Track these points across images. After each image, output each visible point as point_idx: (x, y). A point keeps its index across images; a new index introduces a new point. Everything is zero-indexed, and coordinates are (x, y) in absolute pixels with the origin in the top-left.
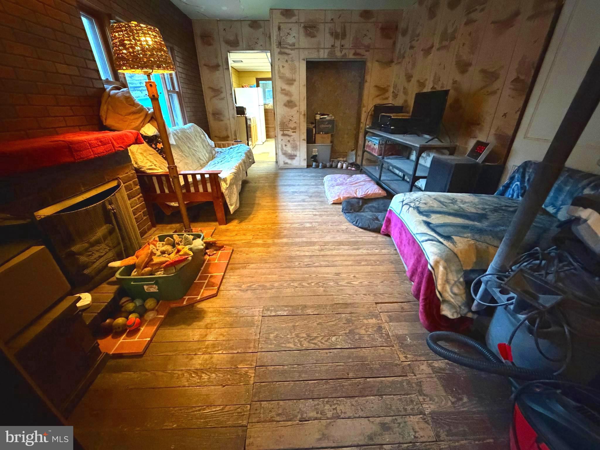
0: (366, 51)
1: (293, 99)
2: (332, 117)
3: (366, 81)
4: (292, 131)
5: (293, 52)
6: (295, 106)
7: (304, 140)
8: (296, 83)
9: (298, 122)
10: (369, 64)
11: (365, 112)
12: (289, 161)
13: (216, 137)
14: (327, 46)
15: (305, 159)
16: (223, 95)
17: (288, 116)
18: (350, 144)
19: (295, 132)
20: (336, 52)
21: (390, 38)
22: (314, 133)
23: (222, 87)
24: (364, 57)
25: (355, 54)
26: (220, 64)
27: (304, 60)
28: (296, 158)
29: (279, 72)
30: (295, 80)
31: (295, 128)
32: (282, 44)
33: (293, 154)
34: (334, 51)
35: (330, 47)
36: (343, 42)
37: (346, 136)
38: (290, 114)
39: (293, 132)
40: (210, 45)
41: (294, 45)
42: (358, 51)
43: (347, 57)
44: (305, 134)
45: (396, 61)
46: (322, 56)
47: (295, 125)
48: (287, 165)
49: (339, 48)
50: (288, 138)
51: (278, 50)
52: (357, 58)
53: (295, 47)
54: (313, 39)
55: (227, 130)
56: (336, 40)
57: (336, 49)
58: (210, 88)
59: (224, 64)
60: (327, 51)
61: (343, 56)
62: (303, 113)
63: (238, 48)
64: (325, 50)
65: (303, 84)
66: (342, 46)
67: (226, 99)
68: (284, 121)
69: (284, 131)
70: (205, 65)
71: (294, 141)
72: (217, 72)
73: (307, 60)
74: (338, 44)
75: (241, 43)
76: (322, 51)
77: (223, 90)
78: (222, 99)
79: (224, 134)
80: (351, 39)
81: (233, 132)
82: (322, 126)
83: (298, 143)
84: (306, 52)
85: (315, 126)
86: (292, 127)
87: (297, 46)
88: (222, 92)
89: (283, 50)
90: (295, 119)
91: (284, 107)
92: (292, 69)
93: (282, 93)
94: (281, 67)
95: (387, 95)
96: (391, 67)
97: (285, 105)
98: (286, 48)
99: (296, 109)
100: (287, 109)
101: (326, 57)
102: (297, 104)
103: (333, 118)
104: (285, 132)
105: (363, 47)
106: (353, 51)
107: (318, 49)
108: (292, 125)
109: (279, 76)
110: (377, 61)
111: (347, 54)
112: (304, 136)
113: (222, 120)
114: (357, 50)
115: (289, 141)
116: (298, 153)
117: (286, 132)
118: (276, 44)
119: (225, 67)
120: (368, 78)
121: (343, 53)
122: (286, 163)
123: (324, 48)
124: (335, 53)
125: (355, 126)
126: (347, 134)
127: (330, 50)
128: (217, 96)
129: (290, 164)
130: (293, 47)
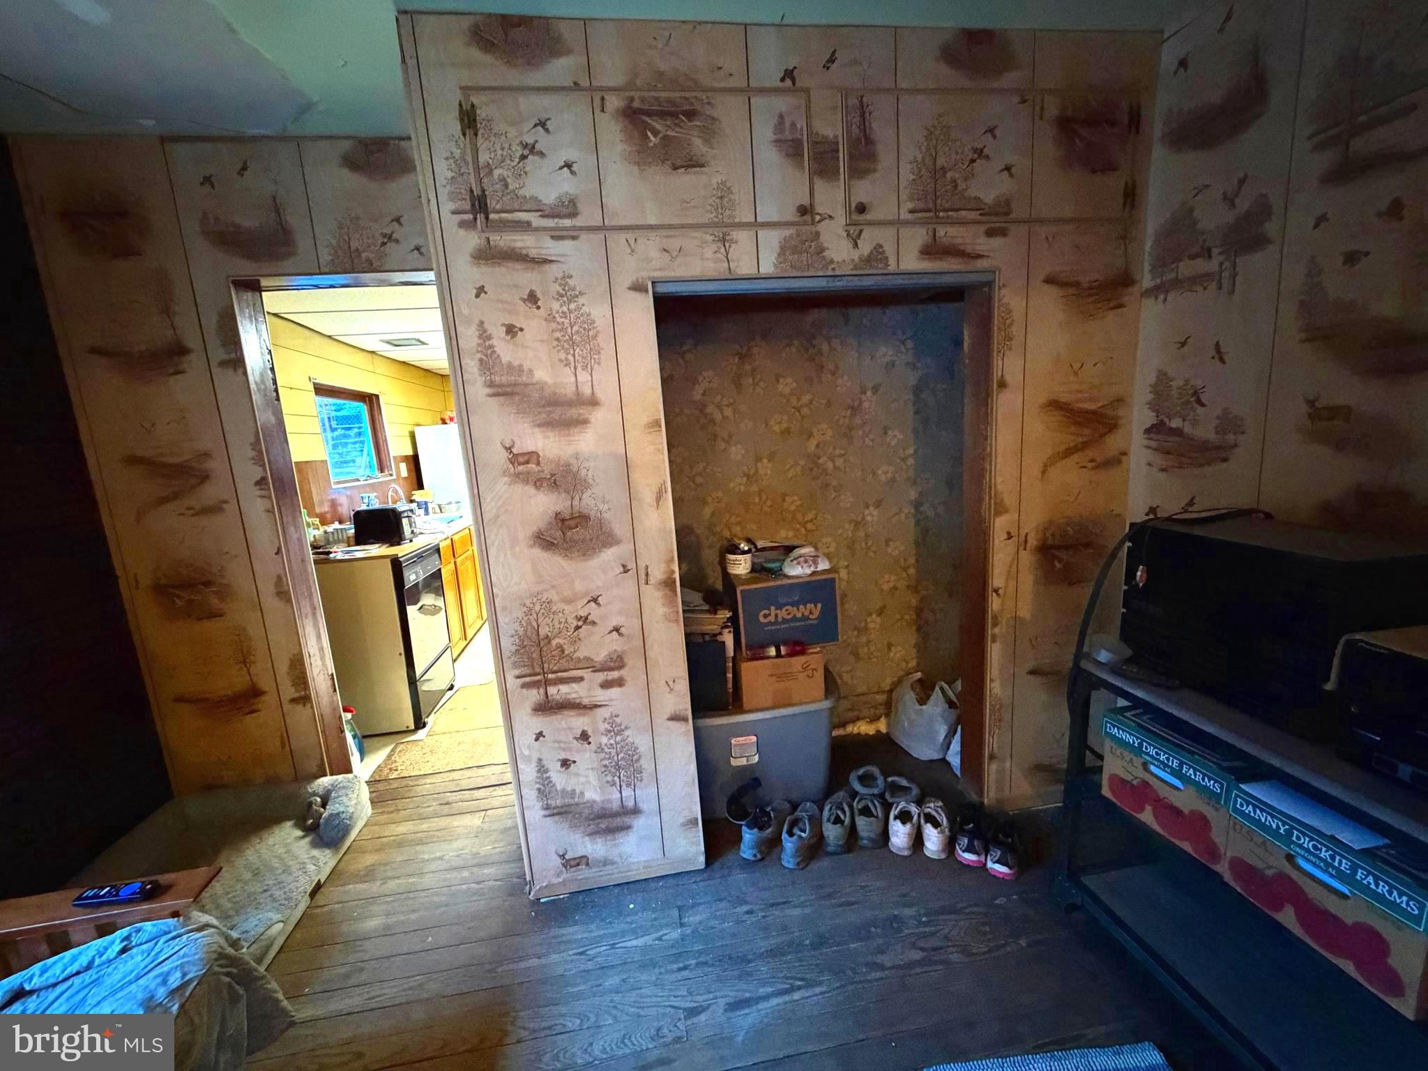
0: (990, 233)
1: (588, 502)
2: (815, 559)
3: (1002, 385)
4: (601, 677)
5: (566, 246)
6: (606, 539)
7: (675, 718)
8: (601, 418)
9: (631, 625)
10: (1009, 299)
11: (1010, 537)
12: (594, 848)
13: (180, 699)
14: (768, 212)
15: (693, 822)
16: (210, 493)
17: (569, 601)
18: (897, 653)
19: (620, 683)
20: (826, 239)
21: (1110, 167)
22: (730, 651)
23: (206, 455)
24: (981, 264)
25: (931, 251)
26: (192, 341)
27: (638, 288)
28: (639, 823)
29: (488, 361)
30: (593, 402)
31: (617, 662)
32: (492, 203)
33: (616, 806)
34: (818, 234)
35: (790, 215)
36: (863, 191)
37: (874, 622)
38: (579, 586)
39: (606, 685)
40: (127, 251)
41: (569, 208)
42: (949, 234)
43: (892, 267)
44: (683, 686)
45: (1147, 281)
46: (745, 267)
47: (613, 644)
48: (584, 873)
49: (841, 219)
50: (579, 722)
51: (473, 240)
52: (948, 270)
53: (578, 222)
54: (685, 179)
55: (245, 659)
56: (819, 184)
57: (823, 227)
58: (134, 461)
59: (213, 342)
60: (771, 241)
61: (868, 260)
62: (657, 574)
63: (287, 264)
64: (762, 233)
65: (645, 420)
66: (862, 209)
67: (231, 508)
68: (544, 631)
69: (547, 683)
70: (95, 351)
71: (615, 729)
72: (176, 383)
73: (662, 289)
74: (830, 198)
75: (303, 244)
76: (743, 238)
77: (216, 465)
78: (216, 509)
79: (232, 680)
80: (907, 174)
81: (283, 668)
82: (770, 616)
83: (642, 742)
84: (650, 246)
85: (734, 621)
86: (600, 656)
87: (589, 215)
88: (205, 478)
89: (503, 240)
90: (613, 611)
91: (538, 552)
92: (573, 344)
93: (518, 477)
94: (498, 333)
95: (1114, 442)
96: (1121, 306)
97: (544, 541)
98: (526, 227)
99: (609, 555)
100: (553, 563)
101: (767, 268)
102: (620, 528)
103: (823, 565)
104: (552, 690)
105: (973, 215)
106: (917, 237)
107: (722, 230)
108: (598, 646)
109: (491, 384)
110: (1050, 280)
111: (889, 249)
112: (679, 697)
113: (216, 615)
114: (941, 232)
115: (584, 737)
116: (645, 795)
117: (564, 688)
118: (451, 206)
119: (218, 354)
120: (1008, 365)
121: (865, 247)
122: (572, 863)
123: (756, 225)
124: (821, 250)
125: (912, 571)
126: (881, 612)
127: (788, 232)
128: (176, 496)
129: (606, 862)
130: (567, 222)
